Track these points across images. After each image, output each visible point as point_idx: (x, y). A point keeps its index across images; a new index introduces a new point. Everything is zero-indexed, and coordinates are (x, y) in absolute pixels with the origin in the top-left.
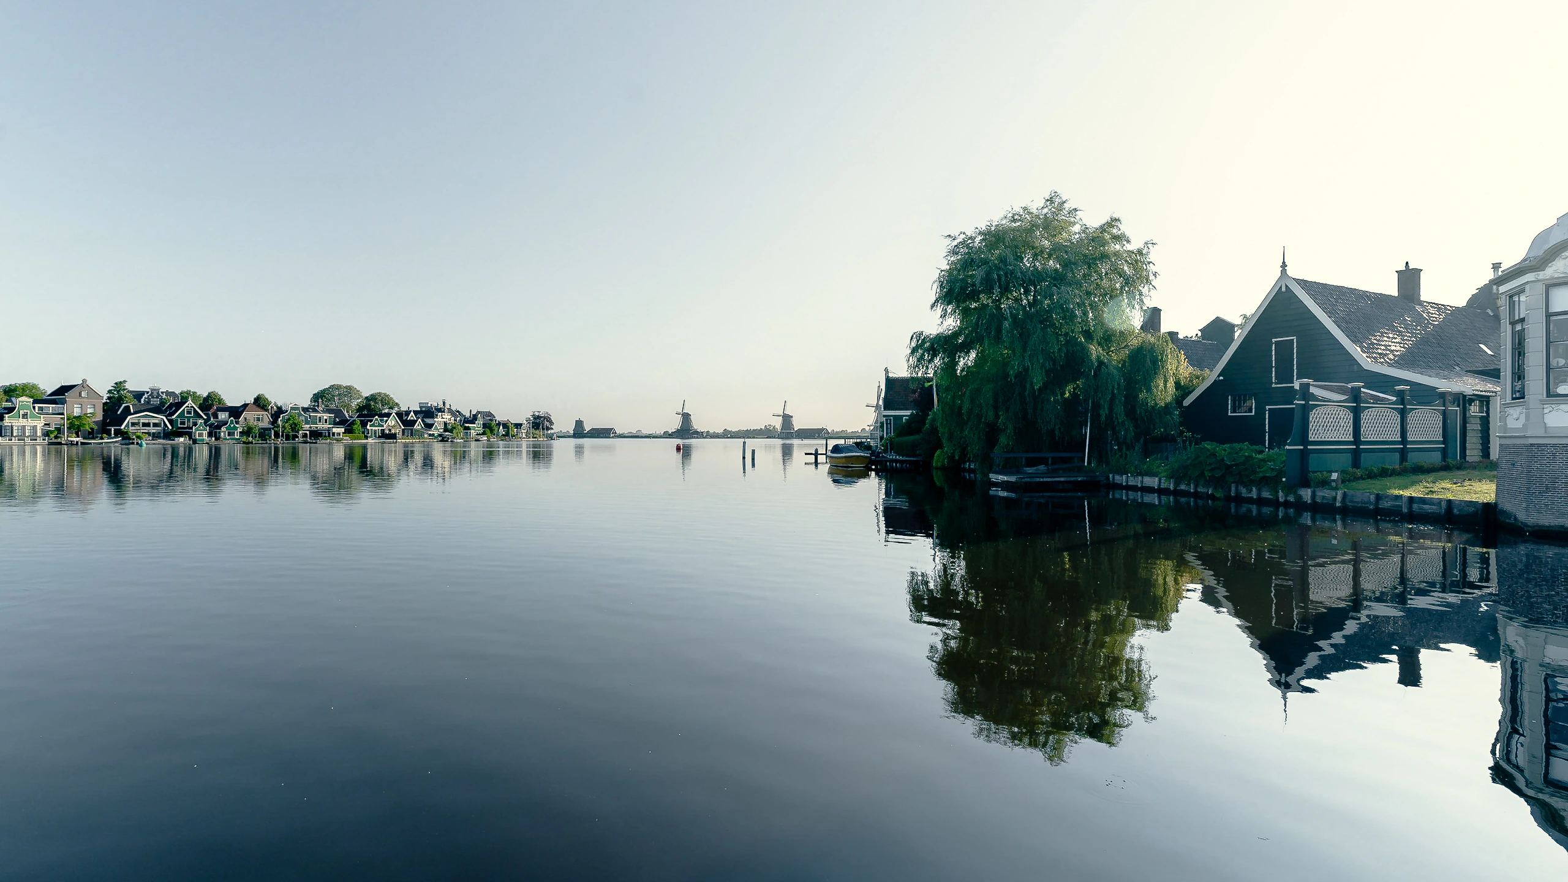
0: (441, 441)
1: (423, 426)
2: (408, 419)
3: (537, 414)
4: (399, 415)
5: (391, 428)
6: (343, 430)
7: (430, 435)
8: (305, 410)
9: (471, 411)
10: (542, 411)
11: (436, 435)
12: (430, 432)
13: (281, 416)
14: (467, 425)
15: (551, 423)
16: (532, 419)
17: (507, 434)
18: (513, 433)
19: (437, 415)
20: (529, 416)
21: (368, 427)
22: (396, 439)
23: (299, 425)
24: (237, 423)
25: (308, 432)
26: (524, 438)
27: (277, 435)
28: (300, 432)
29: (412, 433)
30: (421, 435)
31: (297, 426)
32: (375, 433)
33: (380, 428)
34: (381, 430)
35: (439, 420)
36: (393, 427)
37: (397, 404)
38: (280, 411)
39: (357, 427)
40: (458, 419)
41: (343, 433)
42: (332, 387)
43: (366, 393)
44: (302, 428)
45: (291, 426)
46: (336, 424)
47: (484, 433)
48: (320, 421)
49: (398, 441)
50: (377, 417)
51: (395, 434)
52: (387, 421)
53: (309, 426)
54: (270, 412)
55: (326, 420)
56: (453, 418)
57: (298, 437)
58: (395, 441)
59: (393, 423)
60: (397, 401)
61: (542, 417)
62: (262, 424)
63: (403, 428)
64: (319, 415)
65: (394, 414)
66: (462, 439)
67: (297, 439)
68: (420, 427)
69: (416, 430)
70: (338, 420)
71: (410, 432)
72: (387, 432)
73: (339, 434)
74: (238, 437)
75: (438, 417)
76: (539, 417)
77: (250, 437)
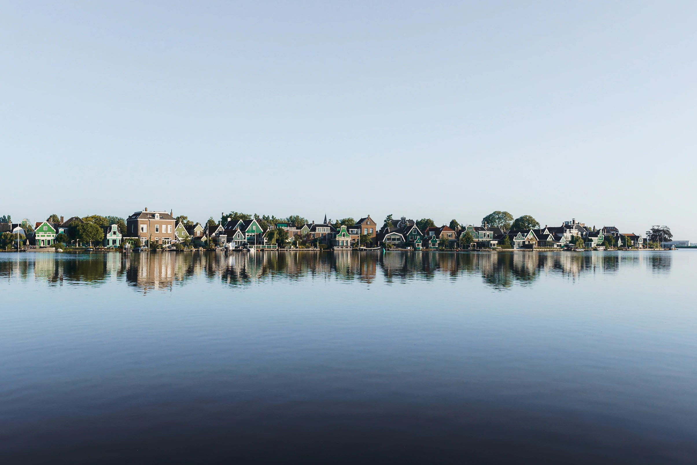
0: (566, 250)
1: (553, 239)
2: (544, 234)
3: (656, 228)
4: (537, 232)
5: (529, 240)
6: (496, 242)
7: (558, 246)
8: (477, 229)
9: (594, 226)
10: (661, 225)
11: (562, 245)
12: (558, 243)
13: (462, 233)
14: (590, 238)
15: (670, 235)
16: (652, 232)
17: (624, 246)
18: (629, 244)
19: (566, 231)
20: (649, 229)
21: (514, 240)
22: (532, 248)
23: (471, 239)
24: (438, 238)
25: (476, 244)
26: (640, 248)
27: (458, 246)
28: (471, 244)
30: (552, 245)
31: (469, 239)
33: (522, 241)
34: (523, 241)
35: (567, 235)
36: (532, 239)
37: (538, 223)
38: (463, 228)
39: (507, 239)
40: (584, 233)
41: (497, 244)
42: (494, 213)
43: (516, 216)
44: (473, 241)
45: (466, 239)
46: (495, 238)
47: (603, 244)
48: (485, 236)
49: (534, 250)
50: (520, 233)
51: (532, 245)
52: (527, 235)
53: (478, 239)
54: (456, 230)
55: (488, 235)
56: (580, 233)
57: (470, 247)
58: (531, 250)
59: (532, 236)
60: (537, 221)
61: (661, 231)
62: (452, 238)
63: (538, 240)
64: (484, 232)
65: (532, 230)
66: (583, 248)
67: (469, 248)
68: (551, 240)
69: (549, 242)
70: (496, 235)
71: (544, 243)
72: (527, 243)
73: (494, 245)
74: (437, 247)
75: (567, 232)
76: (658, 231)
77: (444, 247)
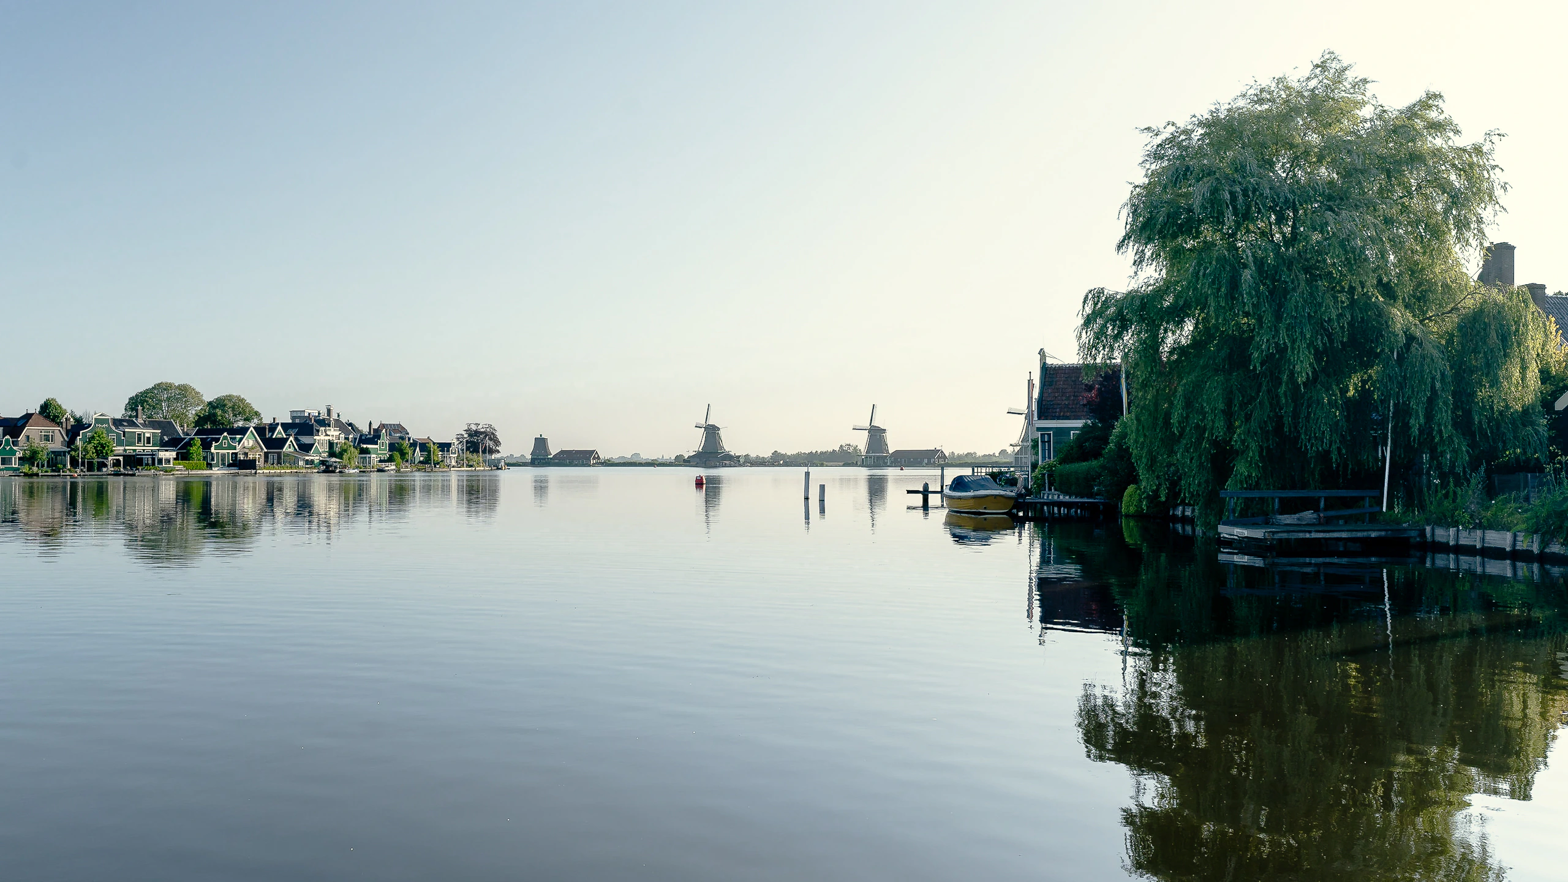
0: (324, 472)
1: (296, 447)
2: (274, 437)
3: (474, 428)
4: (260, 430)
5: (247, 451)
6: (174, 454)
7: (307, 462)
8: (117, 423)
9: (370, 423)
10: (482, 420)
11: (316, 462)
12: (307, 458)
13: (81, 432)
14: (365, 446)
15: (497, 443)
16: (466, 436)
17: (427, 461)
18: (436, 459)
19: (318, 431)
20: (461, 430)
21: (213, 450)
22: (255, 468)
23: (108, 446)
24: (15, 444)
25: (121, 458)
26: (453, 467)
27: (74, 463)
28: (110, 458)
29: (279, 458)
30: (294, 463)
31: (104, 448)
32: (223, 460)
33: (231, 451)
34: (233, 453)
35: (322, 439)
36: (252, 448)
37: (257, 414)
38: (79, 425)
39: (196, 449)
40: (351, 436)
41: (175, 459)
42: (158, 387)
43: (209, 397)
44: (112, 451)
45: (95, 448)
46: (164, 445)
47: (391, 459)
48: (139, 440)
49: (258, 471)
50: (225, 434)
51: (254, 461)
52: (241, 439)
53: (122, 448)
54: (64, 426)
55: (149, 438)
56: (343, 436)
57: (106, 466)
58: (253, 471)
59: (251, 443)
60: (256, 409)
61: (482, 433)
62: (53, 446)
63: (266, 450)
64: (138, 431)
65: (252, 428)
66: (357, 467)
67: (104, 469)
68: (292, 450)
69: (287, 455)
70: (167, 439)
71: (276, 456)
72: (242, 457)
73: (168, 461)
74: (17, 466)
75: (320, 433)
76: (477, 433)
77: (34, 466)
